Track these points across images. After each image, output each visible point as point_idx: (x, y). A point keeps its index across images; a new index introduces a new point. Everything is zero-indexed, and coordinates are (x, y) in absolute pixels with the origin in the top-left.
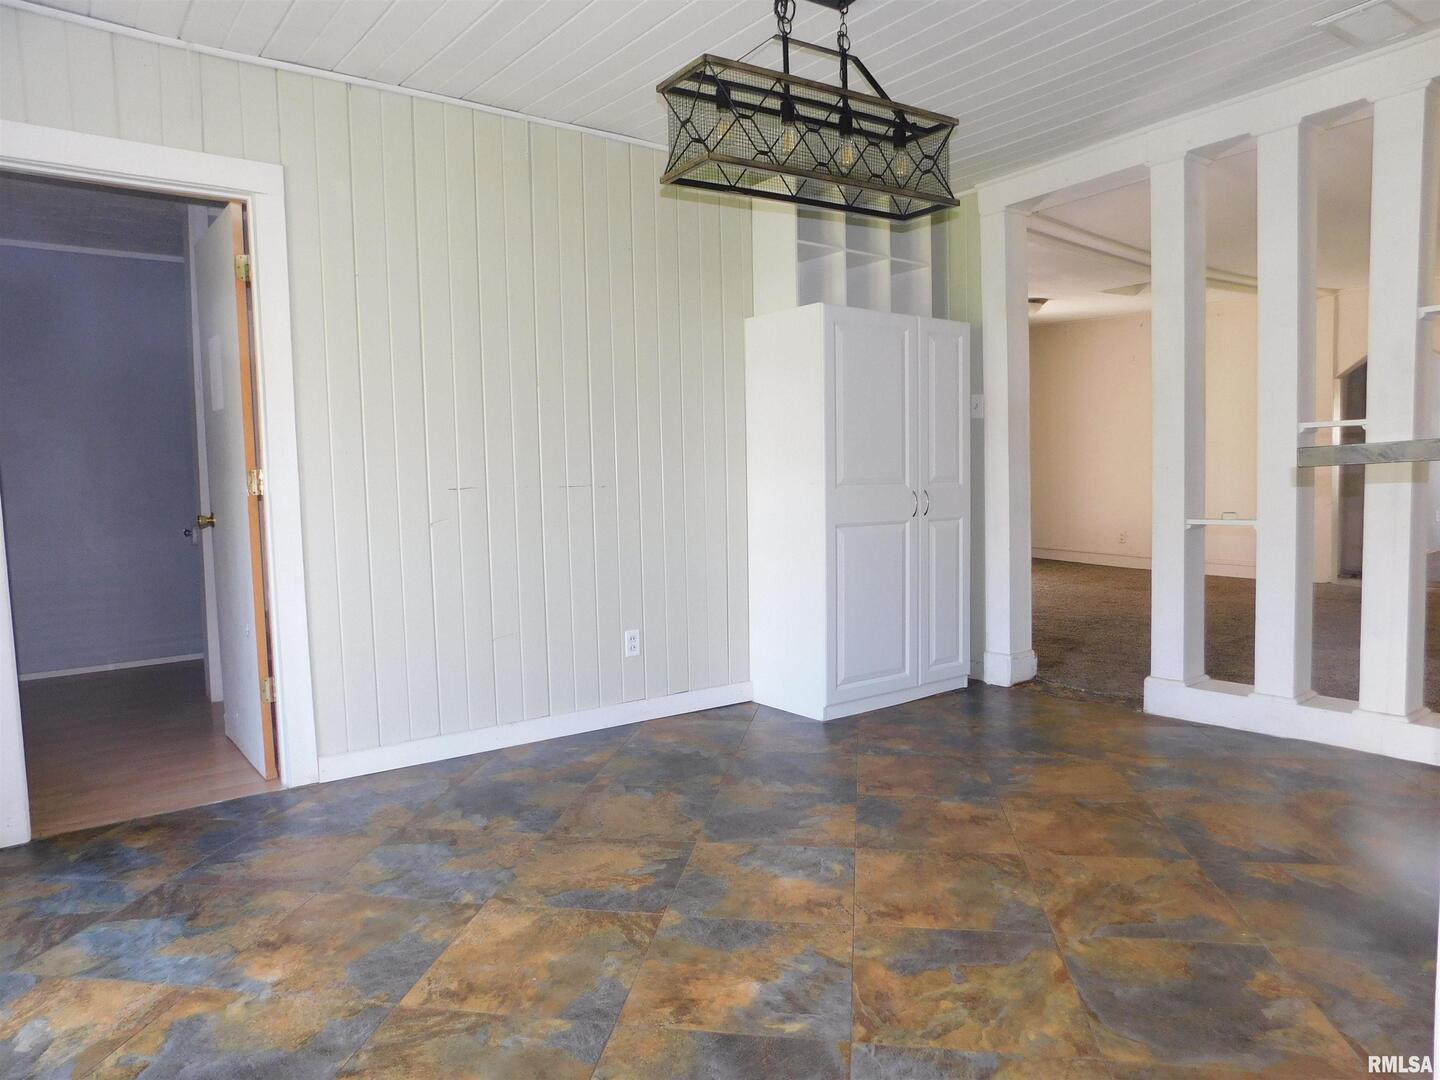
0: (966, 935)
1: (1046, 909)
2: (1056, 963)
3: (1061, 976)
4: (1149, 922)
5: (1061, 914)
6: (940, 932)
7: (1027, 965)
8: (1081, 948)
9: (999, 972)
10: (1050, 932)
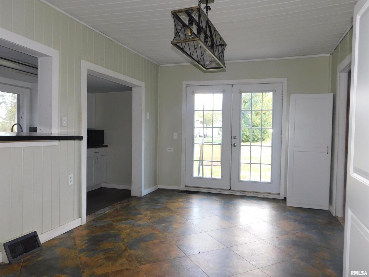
0: (145, 241)
1: (129, 250)
2: (125, 240)
3: (124, 239)
4: (104, 253)
5: (125, 250)
6: (150, 241)
7: (131, 239)
8: (120, 244)
9: (136, 237)
10: (127, 245)
